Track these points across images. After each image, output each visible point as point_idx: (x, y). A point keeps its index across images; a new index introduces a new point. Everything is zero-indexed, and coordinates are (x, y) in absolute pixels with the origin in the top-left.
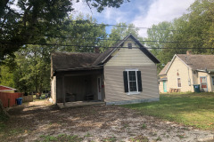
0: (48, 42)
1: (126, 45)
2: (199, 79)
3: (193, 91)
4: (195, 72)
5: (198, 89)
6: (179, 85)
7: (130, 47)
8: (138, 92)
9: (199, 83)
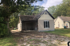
0: (19, 11)
1: (45, 13)
2: (65, 24)
3: (63, 28)
4: (64, 22)
5: (65, 27)
6: (59, 26)
7: (46, 14)
8: (48, 28)
9: (65, 26)
